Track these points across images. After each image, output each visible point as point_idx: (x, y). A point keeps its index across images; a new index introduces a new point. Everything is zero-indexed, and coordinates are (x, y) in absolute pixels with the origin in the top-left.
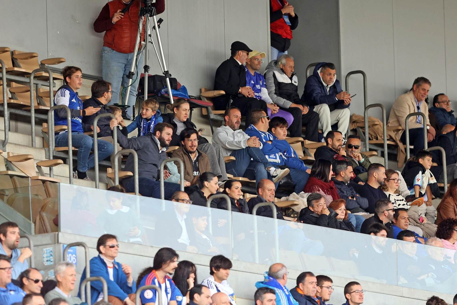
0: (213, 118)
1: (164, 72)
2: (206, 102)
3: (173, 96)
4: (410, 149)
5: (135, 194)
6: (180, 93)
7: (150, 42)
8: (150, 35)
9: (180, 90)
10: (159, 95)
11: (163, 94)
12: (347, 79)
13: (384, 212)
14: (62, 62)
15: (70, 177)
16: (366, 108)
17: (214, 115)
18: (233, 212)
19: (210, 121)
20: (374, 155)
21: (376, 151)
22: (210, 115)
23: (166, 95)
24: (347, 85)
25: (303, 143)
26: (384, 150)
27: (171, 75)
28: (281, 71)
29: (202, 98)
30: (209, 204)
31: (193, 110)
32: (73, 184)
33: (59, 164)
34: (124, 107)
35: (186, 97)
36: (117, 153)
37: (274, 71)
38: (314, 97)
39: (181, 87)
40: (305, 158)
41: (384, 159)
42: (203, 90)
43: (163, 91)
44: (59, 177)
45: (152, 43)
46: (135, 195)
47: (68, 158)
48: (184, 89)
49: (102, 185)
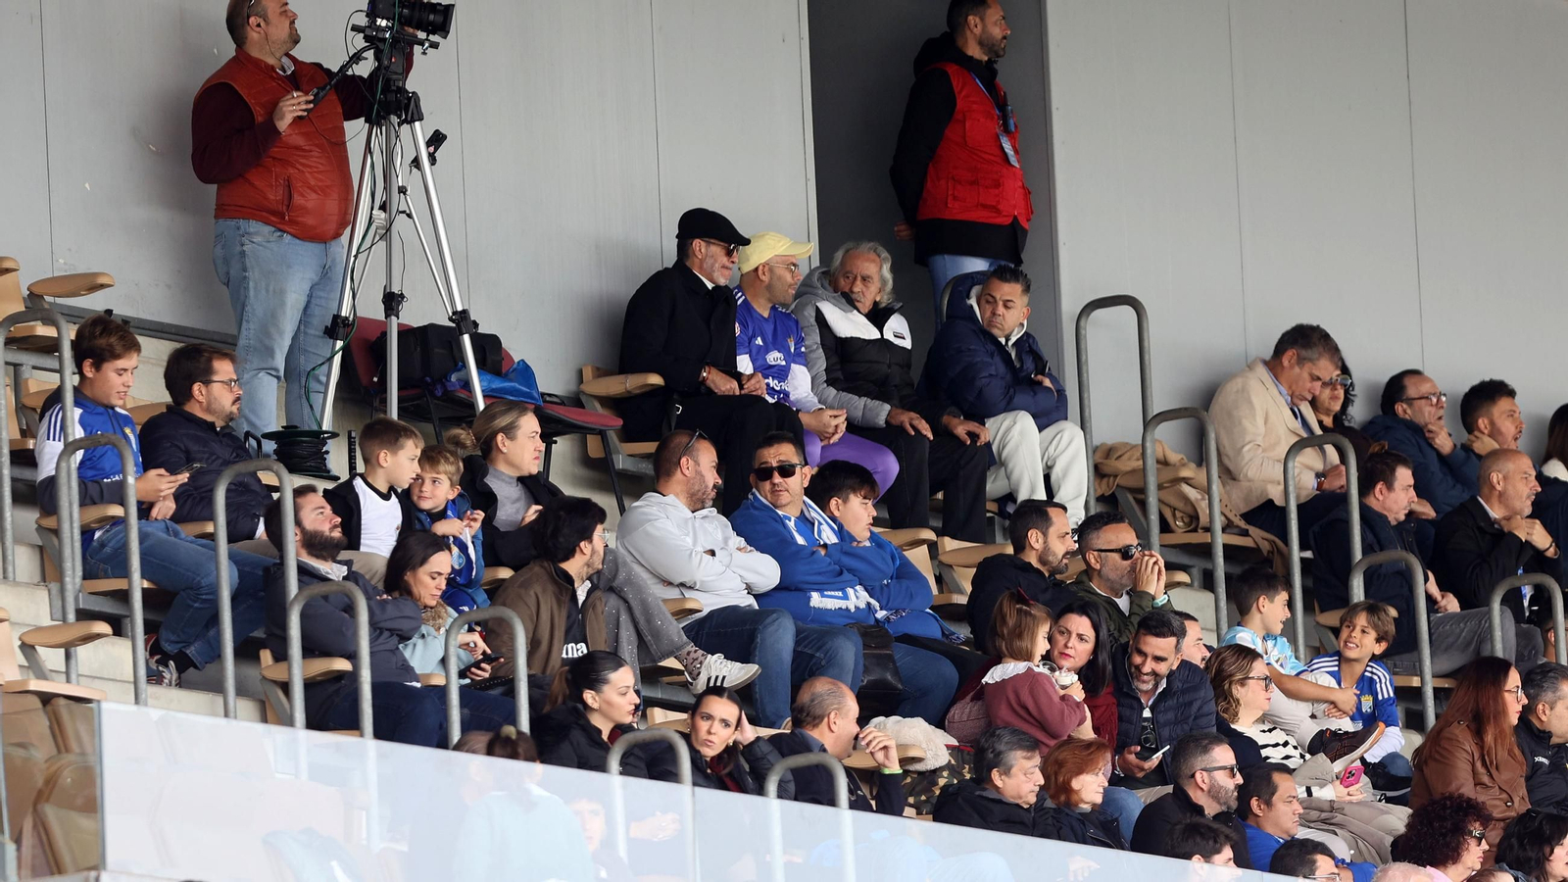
0: (622, 470)
1: (454, 313)
2: (598, 415)
3: (485, 397)
4: (1303, 560)
5: (362, 735)
6: (514, 387)
7: (404, 212)
8: (402, 190)
9: (512, 376)
10: (439, 392)
11: (453, 389)
12: (1082, 323)
13: (1193, 776)
14: (102, 286)
15: (136, 683)
16: (1149, 422)
17: (627, 456)
18: (697, 789)
19: (615, 480)
20: (1179, 584)
21: (1184, 568)
22: (614, 456)
23: (462, 395)
24: (1083, 346)
25: (933, 548)
26: (1214, 567)
27: (476, 325)
28: (844, 301)
29: (584, 399)
30: (614, 763)
31: (556, 442)
32: (146, 705)
33: (99, 636)
34: (319, 438)
35: (533, 398)
36: (296, 596)
37: (818, 304)
38: (980, 391)
39: (515, 366)
40: (942, 600)
41: (1212, 595)
42: (588, 373)
43: (453, 378)
44: (97, 684)
45: (410, 216)
46: (359, 739)
47: (128, 617)
48: (525, 372)
49: (246, 707)
